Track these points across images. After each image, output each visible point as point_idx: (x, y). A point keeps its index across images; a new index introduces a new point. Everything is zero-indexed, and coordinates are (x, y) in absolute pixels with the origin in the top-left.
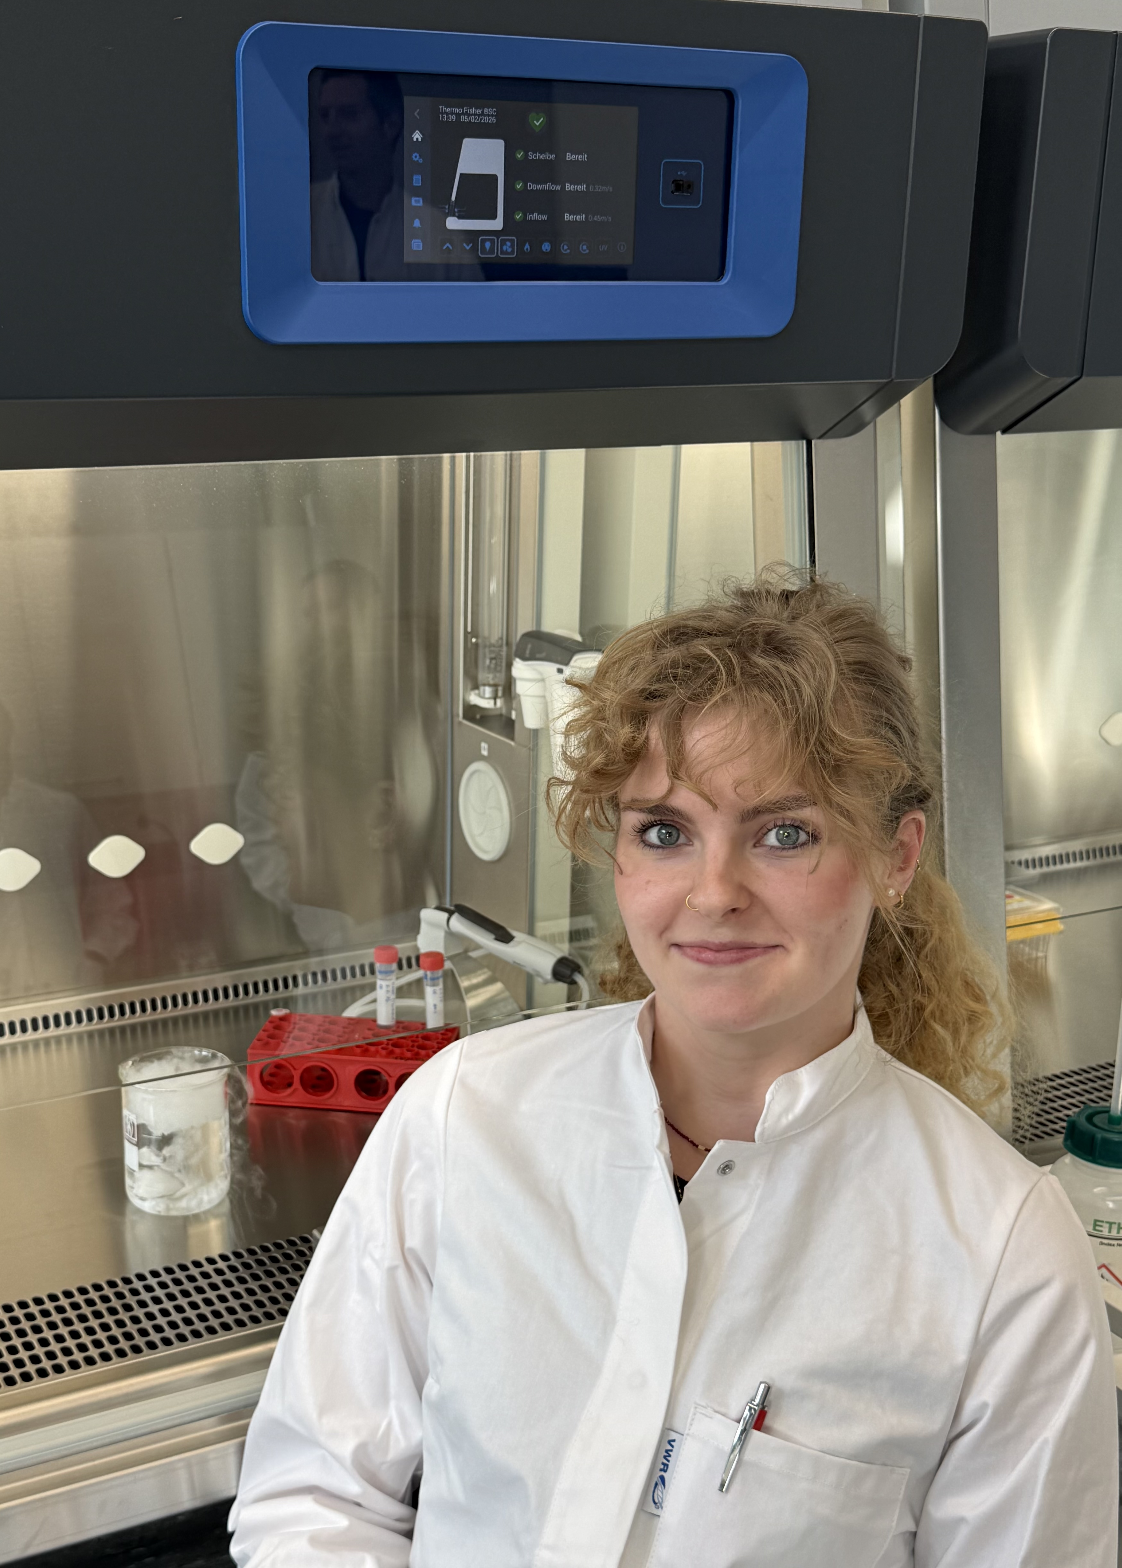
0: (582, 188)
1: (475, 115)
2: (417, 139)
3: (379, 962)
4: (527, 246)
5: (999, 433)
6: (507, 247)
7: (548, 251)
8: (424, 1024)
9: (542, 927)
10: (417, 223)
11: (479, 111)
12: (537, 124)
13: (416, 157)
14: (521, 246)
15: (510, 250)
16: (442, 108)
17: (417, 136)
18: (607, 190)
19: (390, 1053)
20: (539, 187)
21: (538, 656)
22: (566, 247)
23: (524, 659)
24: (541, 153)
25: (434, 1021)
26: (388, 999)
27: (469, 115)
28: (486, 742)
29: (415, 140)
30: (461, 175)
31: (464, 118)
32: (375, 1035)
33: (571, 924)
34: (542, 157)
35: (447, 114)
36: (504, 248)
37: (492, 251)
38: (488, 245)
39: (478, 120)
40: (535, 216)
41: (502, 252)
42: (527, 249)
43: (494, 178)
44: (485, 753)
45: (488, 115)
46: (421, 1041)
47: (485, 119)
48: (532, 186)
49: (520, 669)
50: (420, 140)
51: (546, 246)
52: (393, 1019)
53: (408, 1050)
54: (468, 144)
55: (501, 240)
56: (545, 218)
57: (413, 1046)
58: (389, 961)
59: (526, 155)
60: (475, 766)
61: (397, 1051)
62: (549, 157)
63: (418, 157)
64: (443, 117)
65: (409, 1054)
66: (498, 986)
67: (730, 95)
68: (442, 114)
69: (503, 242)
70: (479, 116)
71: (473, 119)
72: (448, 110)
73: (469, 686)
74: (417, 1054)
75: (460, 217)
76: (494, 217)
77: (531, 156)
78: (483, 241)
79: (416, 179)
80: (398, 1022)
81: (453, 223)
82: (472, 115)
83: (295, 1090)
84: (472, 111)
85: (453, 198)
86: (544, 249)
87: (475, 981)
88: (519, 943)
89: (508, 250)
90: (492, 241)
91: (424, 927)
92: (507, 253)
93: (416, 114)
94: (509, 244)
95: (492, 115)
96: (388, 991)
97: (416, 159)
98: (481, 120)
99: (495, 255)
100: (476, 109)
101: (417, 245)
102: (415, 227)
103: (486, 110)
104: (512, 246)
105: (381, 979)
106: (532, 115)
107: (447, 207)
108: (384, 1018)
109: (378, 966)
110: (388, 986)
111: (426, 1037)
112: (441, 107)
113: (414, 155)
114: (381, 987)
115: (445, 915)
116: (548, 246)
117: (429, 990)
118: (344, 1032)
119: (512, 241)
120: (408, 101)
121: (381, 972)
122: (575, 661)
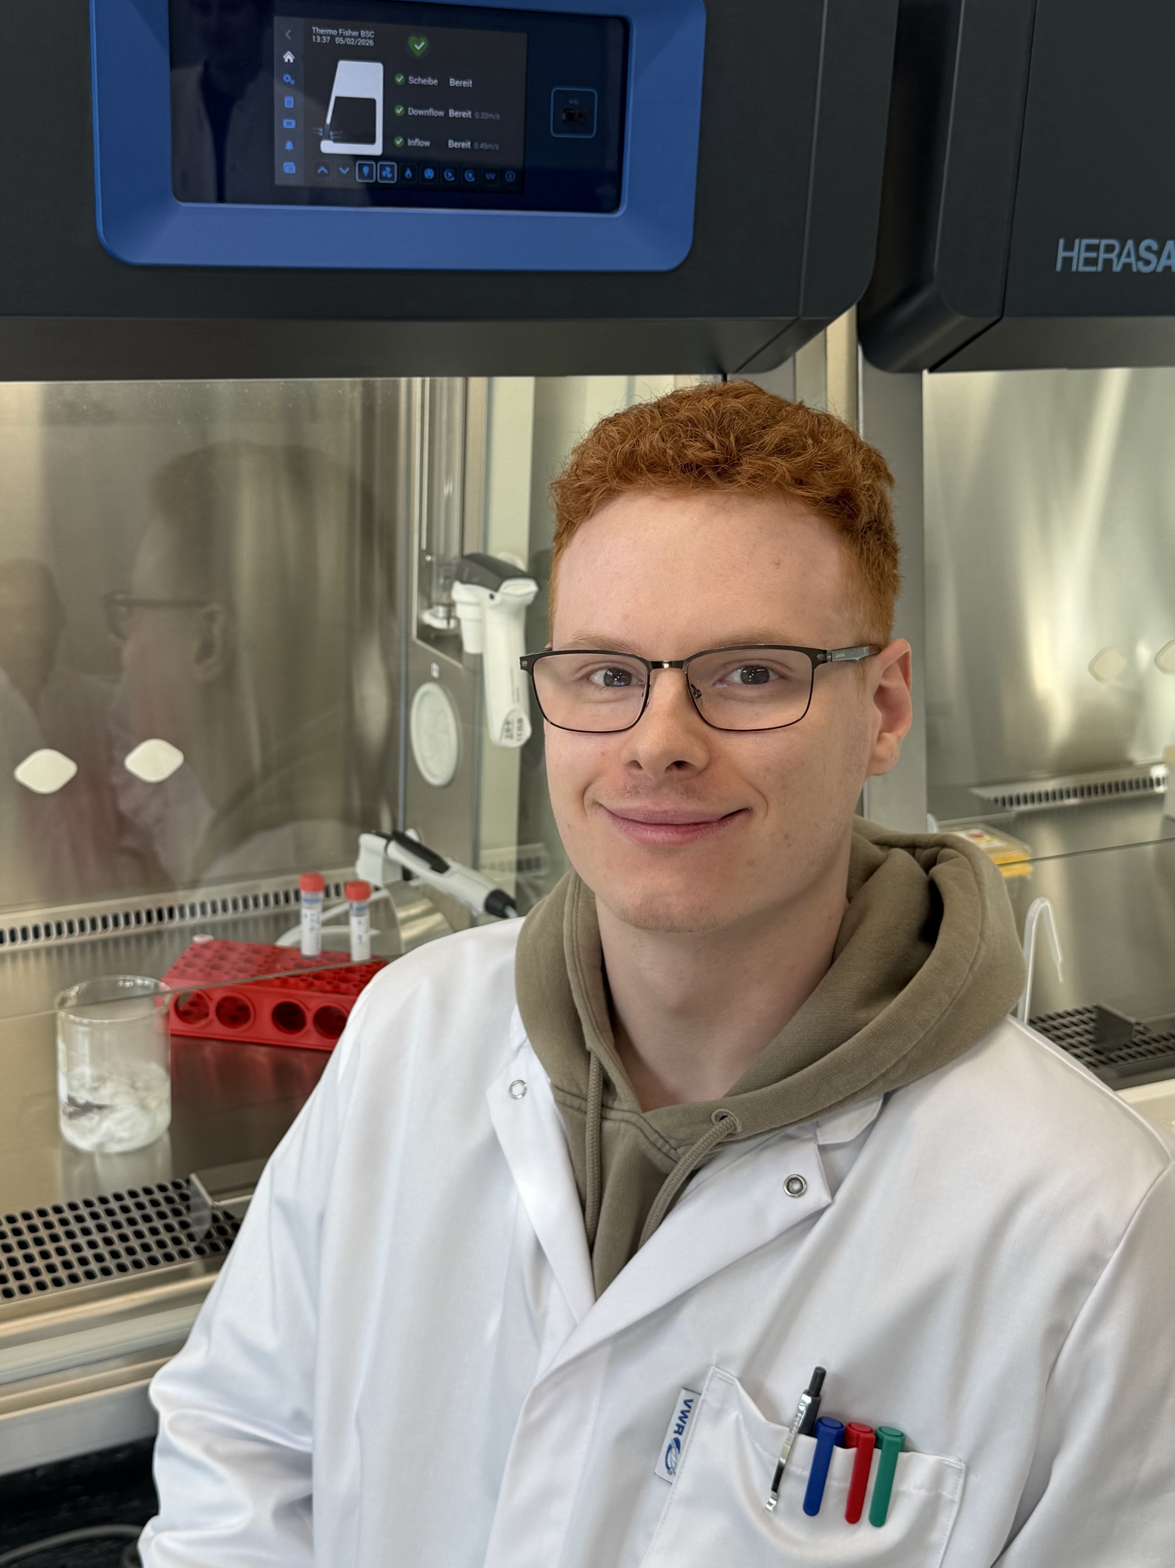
0: (467, 114)
1: (351, 37)
2: (289, 60)
3: (305, 890)
4: (408, 173)
5: (925, 373)
6: (387, 172)
7: (431, 178)
8: (348, 956)
9: (487, 855)
10: (289, 146)
11: (355, 33)
12: (419, 48)
13: (287, 78)
14: (401, 172)
15: (389, 176)
16: (316, 30)
17: (289, 57)
18: (494, 118)
19: (310, 986)
20: (421, 112)
21: (475, 579)
22: (450, 174)
23: (463, 582)
24: (422, 77)
25: (359, 954)
26: (312, 929)
27: (344, 37)
28: (437, 663)
29: (286, 61)
30: (337, 98)
31: (339, 40)
32: (299, 966)
33: (519, 853)
34: (424, 82)
35: (321, 35)
36: (384, 173)
37: (370, 176)
38: (366, 170)
39: (354, 43)
40: (417, 142)
41: (381, 178)
42: (408, 175)
43: (372, 102)
44: (435, 674)
45: (365, 38)
46: (343, 973)
47: (362, 42)
48: (412, 112)
49: (461, 592)
50: (292, 61)
51: (429, 173)
52: (318, 948)
53: (329, 983)
54: (343, 66)
55: (381, 165)
56: (427, 144)
57: (334, 978)
58: (315, 889)
59: (407, 80)
60: (427, 687)
61: (318, 983)
62: (431, 82)
63: (290, 78)
64: (316, 39)
65: (329, 987)
66: (438, 918)
67: (625, 24)
68: (316, 35)
69: (383, 168)
70: (355, 38)
71: (349, 41)
72: (322, 31)
73: (425, 604)
74: (337, 987)
75: (336, 141)
76: (372, 140)
77: (412, 80)
78: (361, 166)
79: (288, 101)
80: (324, 953)
81: (328, 147)
82: (348, 37)
83: (211, 1022)
84: (348, 33)
85: (328, 121)
86: (426, 176)
87: (414, 911)
88: (454, 873)
89: (389, 174)
90: (371, 166)
91: (363, 854)
92: (386, 178)
93: (287, 34)
94: (388, 169)
95: (370, 38)
96: (312, 920)
97: (288, 81)
98: (357, 43)
99: (374, 180)
100: (352, 30)
101: (289, 168)
102: (287, 150)
103: (363, 33)
104: (392, 172)
105: (307, 908)
106: (412, 39)
107: (321, 130)
108: (309, 949)
109: (303, 894)
110: (312, 915)
111: (350, 970)
112: (314, 28)
113: (285, 78)
114: (306, 916)
115: (382, 842)
116: (431, 172)
117: (354, 920)
118: (266, 962)
119: (392, 167)
120: (277, 20)
121: (306, 900)
122: (505, 588)
